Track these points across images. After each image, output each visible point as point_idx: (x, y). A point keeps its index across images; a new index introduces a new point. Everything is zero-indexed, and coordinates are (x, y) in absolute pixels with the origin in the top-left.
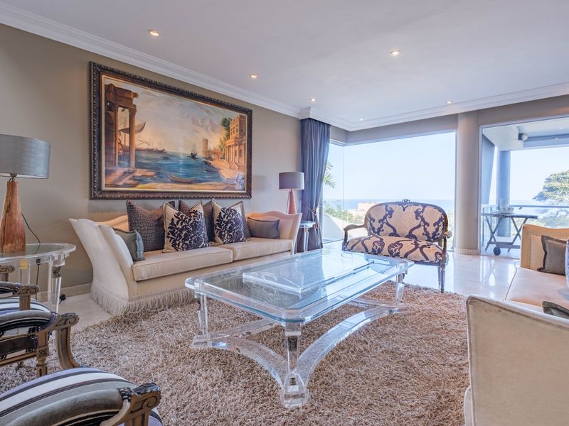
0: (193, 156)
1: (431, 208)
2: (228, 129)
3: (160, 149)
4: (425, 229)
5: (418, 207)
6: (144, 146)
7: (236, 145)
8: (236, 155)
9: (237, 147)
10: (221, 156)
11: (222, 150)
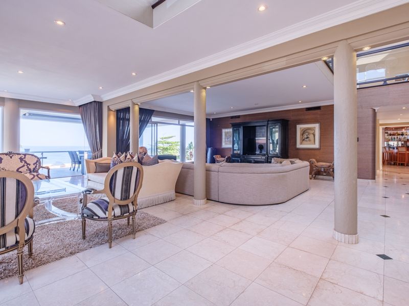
1: (30, 156)
4: (28, 167)
5: (21, 156)
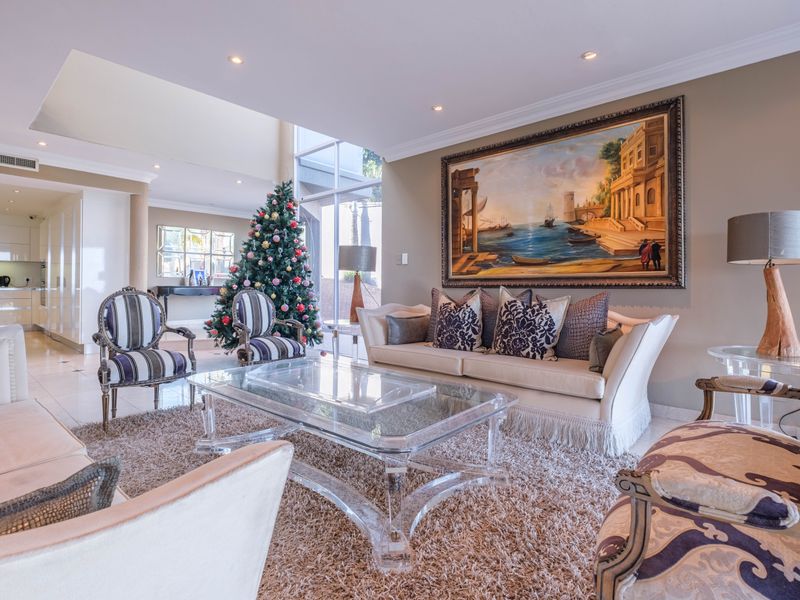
0: (549, 224)
2: (618, 160)
3: (503, 225)
6: (486, 226)
7: (638, 184)
8: (637, 203)
9: (642, 186)
10: (602, 212)
11: (603, 202)
